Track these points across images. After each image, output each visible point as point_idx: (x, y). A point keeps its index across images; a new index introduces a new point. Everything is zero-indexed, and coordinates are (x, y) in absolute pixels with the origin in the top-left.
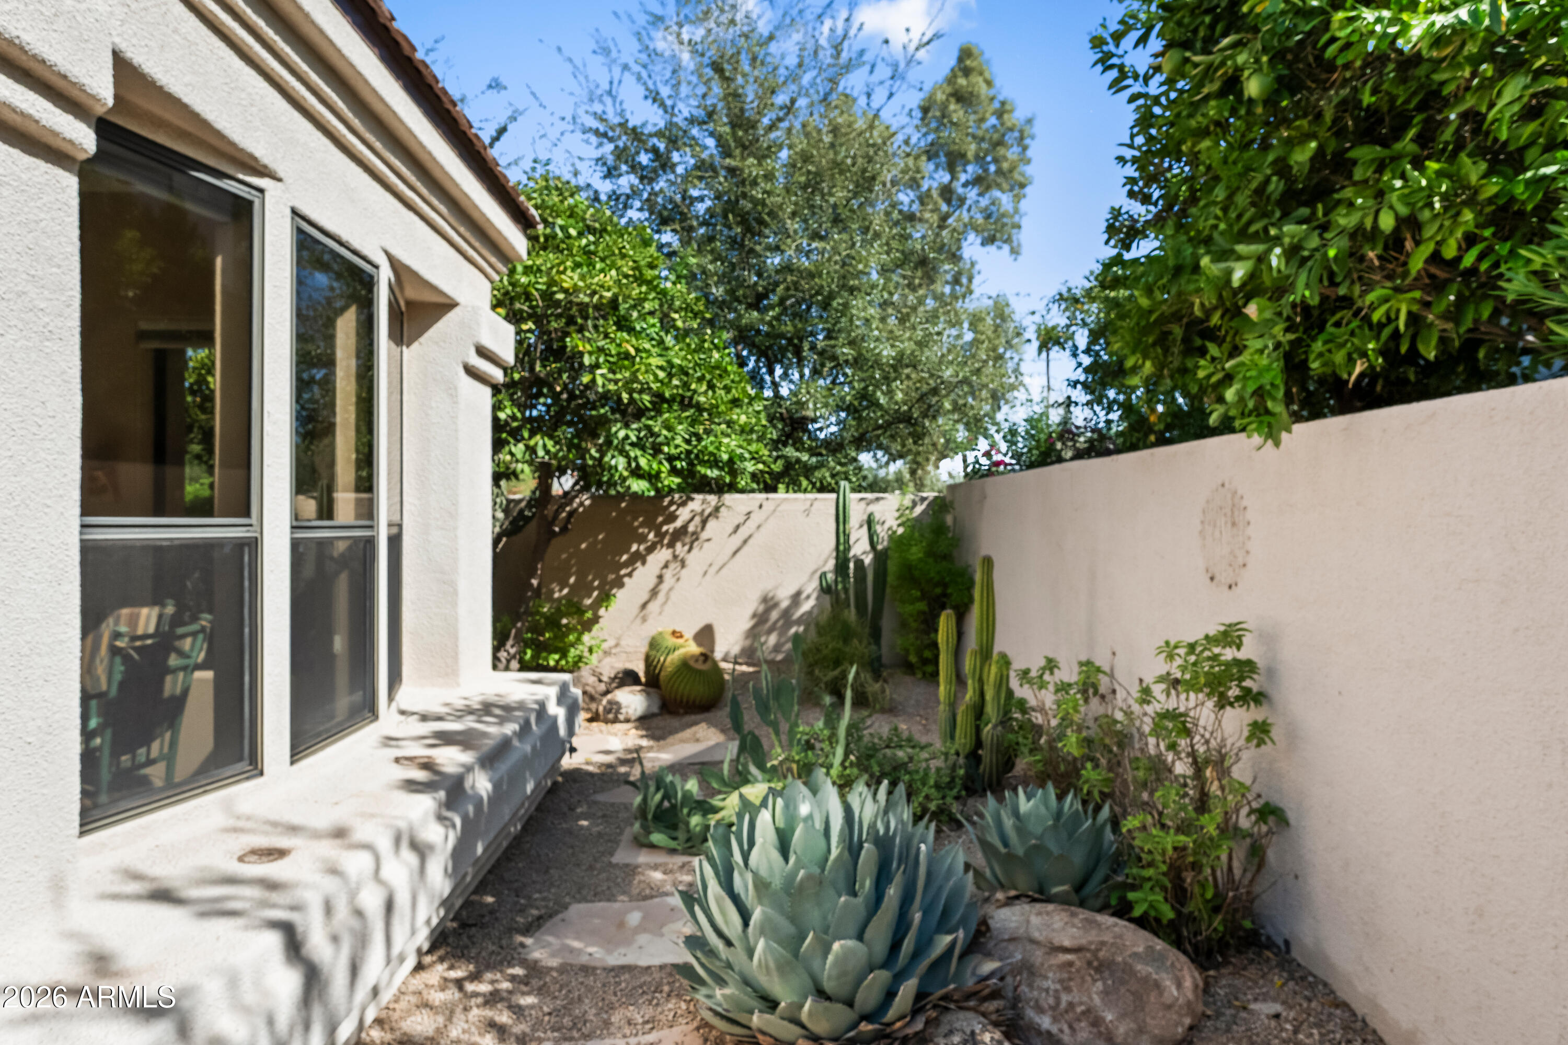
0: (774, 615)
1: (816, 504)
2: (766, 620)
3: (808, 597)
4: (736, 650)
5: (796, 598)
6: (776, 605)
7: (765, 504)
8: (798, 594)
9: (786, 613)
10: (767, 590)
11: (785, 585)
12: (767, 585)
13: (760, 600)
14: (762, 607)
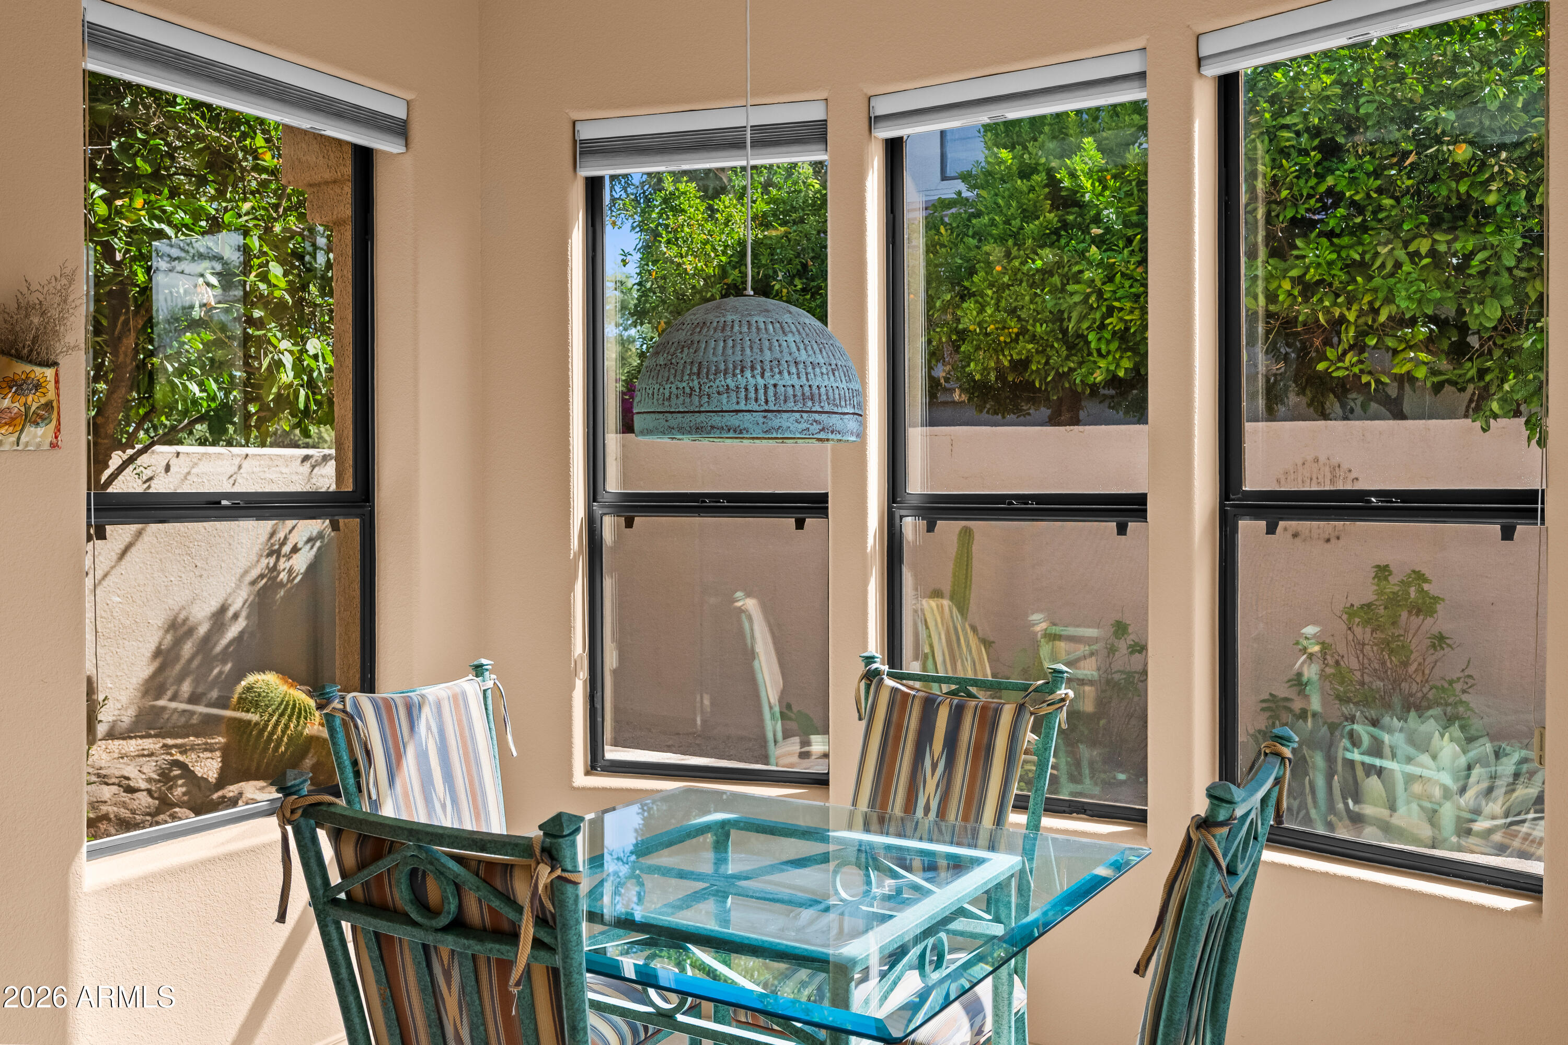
0: (188, 648)
1: (246, 464)
2: (178, 658)
3: (236, 616)
4: (127, 718)
5: (220, 617)
6: (191, 631)
7: (174, 462)
8: (223, 609)
9: (207, 641)
10: (176, 608)
11: (205, 594)
12: (176, 600)
13: (166, 626)
14: (169, 637)
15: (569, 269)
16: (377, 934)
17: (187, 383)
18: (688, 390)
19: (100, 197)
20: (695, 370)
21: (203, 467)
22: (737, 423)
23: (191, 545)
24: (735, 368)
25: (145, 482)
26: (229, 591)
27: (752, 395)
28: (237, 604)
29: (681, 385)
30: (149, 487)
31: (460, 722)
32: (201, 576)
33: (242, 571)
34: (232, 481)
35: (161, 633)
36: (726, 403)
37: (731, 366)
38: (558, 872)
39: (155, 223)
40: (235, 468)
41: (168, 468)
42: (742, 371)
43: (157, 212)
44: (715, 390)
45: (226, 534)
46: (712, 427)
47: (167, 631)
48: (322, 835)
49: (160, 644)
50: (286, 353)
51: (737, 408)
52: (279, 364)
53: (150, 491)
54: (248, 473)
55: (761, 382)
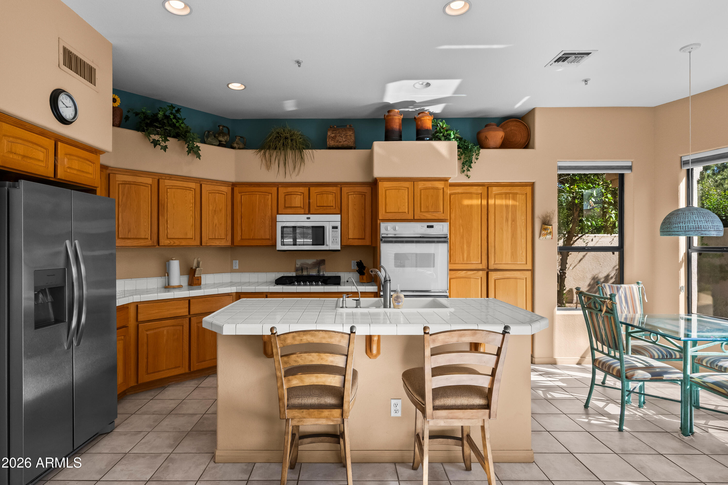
3: (612, 278)
7: (594, 238)
8: (608, 276)
10: (595, 274)
11: (603, 271)
12: (595, 272)
13: (592, 279)
14: (592, 281)
15: (679, 193)
16: (590, 312)
17: (588, 222)
18: (667, 227)
19: (568, 187)
20: (669, 223)
21: (602, 239)
22: (678, 234)
23: (599, 259)
24: (678, 223)
25: (586, 244)
26: (610, 271)
27: (682, 228)
28: (612, 275)
29: (666, 226)
30: (587, 245)
31: (631, 293)
32: (602, 267)
33: (614, 266)
34: (611, 243)
35: (590, 280)
36: (675, 229)
37: (677, 222)
38: (612, 301)
39: (579, 190)
40: (612, 240)
41: (592, 240)
42: (680, 223)
43: (580, 188)
44: (673, 227)
45: (609, 257)
46: (672, 234)
47: (592, 280)
48: (583, 297)
49: (590, 283)
50: (613, 214)
51: (678, 231)
52: (611, 217)
53: (587, 246)
54: (616, 241)
55: (684, 225)
